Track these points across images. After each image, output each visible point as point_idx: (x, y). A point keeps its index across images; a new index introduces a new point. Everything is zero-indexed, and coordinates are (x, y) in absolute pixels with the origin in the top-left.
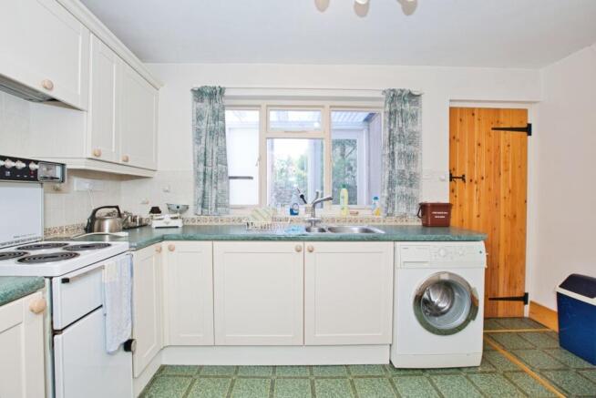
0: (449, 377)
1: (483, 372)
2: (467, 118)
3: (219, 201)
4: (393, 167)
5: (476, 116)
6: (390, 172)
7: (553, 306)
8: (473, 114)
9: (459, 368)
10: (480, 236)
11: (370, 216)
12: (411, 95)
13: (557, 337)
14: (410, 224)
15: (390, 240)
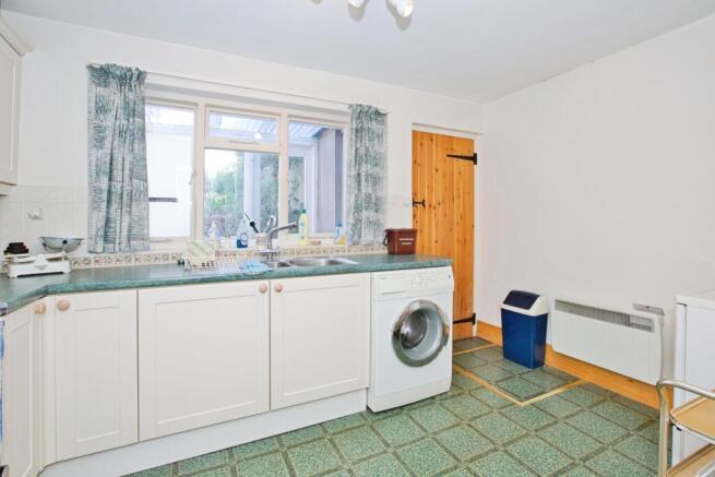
0: (425, 408)
1: (453, 396)
2: (426, 143)
3: (134, 231)
4: (359, 190)
5: (434, 142)
6: (356, 196)
7: (498, 322)
8: (432, 140)
9: (432, 398)
10: (447, 261)
11: (334, 246)
12: (377, 113)
13: (501, 350)
14: (375, 252)
15: (366, 271)
